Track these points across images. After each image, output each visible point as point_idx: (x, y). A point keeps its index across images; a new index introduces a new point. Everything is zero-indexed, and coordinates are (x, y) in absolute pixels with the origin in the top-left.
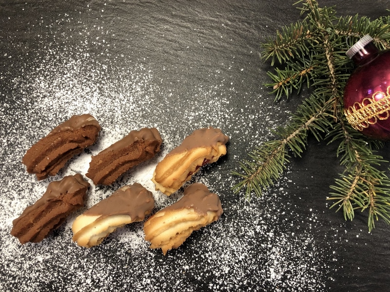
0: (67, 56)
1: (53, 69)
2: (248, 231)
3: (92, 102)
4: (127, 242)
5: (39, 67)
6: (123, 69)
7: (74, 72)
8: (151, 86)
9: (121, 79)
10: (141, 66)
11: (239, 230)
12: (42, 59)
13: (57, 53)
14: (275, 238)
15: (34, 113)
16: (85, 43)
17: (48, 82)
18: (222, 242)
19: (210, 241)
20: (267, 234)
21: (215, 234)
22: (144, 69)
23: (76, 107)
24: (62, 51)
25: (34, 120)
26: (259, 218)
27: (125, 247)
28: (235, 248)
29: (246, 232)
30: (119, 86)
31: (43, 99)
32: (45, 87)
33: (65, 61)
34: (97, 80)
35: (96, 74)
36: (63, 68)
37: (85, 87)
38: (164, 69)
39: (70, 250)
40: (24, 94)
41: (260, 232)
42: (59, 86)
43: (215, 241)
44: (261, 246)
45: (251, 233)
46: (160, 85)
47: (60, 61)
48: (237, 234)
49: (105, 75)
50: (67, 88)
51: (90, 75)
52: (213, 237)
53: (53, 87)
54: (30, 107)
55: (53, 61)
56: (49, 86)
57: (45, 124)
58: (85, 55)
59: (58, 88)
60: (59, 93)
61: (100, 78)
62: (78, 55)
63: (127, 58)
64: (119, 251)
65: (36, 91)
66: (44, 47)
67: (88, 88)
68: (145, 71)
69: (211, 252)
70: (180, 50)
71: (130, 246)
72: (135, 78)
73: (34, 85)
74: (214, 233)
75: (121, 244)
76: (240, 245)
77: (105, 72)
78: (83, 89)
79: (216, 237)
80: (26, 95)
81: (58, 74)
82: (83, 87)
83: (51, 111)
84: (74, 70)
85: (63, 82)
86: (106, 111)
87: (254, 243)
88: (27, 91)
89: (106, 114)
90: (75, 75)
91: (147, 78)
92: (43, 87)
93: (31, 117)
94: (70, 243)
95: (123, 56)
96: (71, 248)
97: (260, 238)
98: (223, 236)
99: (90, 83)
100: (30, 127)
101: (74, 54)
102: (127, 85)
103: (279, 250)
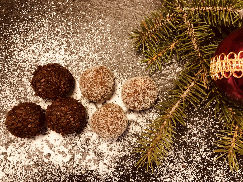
0: (38, 15)
1: (27, 27)
2: (196, 157)
3: (61, 53)
4: (95, 169)
5: (15, 26)
6: (85, 24)
7: (44, 28)
8: (109, 38)
9: (84, 33)
10: (100, 21)
11: (188, 157)
12: (17, 19)
13: (28, 14)
14: (219, 162)
15: (13, 65)
16: (52, 4)
17: (23, 38)
18: (175, 166)
19: (164, 166)
20: (212, 159)
21: (169, 161)
22: (103, 24)
23: (48, 58)
24: (33, 11)
25: (13, 71)
26: (205, 146)
27: (94, 173)
28: (185, 171)
29: (194, 158)
30: (82, 39)
31: (19, 53)
32: (20, 42)
33: (36, 20)
34: (64, 35)
35: (62, 30)
36: (34, 25)
37: (54, 41)
38: (120, 23)
39: (48, 177)
40: (4, 49)
41: (206, 158)
42: (32, 41)
43: (168, 167)
44: (207, 169)
45: (198, 159)
46: (117, 37)
47: (32, 20)
48: (187, 160)
49: (70, 30)
50: (39, 43)
51: (57, 30)
52: (167, 163)
53: (27, 42)
54: (9, 60)
55: (26, 20)
56: (24, 41)
57: (22, 73)
58: (53, 14)
59: (31, 42)
60: (32, 47)
61: (66, 33)
62: (47, 14)
63: (88, 15)
64: (89, 177)
65: (13, 46)
66: (18, 9)
67: (56, 42)
68: (103, 25)
69: (165, 175)
70: (132, 6)
71: (98, 173)
72: (96, 31)
73: (11, 41)
74: (167, 159)
75: (91, 171)
76: (190, 169)
77: (70, 28)
78: (52, 43)
79: (169, 163)
80: (5, 50)
81: (31, 31)
82: (52, 41)
83: (27, 62)
84: (44, 27)
85: (35, 38)
86: (73, 61)
87: (201, 167)
88: (6, 46)
89: (72, 64)
90: (45, 32)
91: (105, 31)
92: (19, 43)
93: (10, 68)
94: (48, 171)
95: (84, 13)
96: (50, 176)
97: (206, 162)
98: (175, 162)
99: (58, 37)
100: (10, 77)
101: (43, 13)
102: (89, 38)
103: (222, 172)
